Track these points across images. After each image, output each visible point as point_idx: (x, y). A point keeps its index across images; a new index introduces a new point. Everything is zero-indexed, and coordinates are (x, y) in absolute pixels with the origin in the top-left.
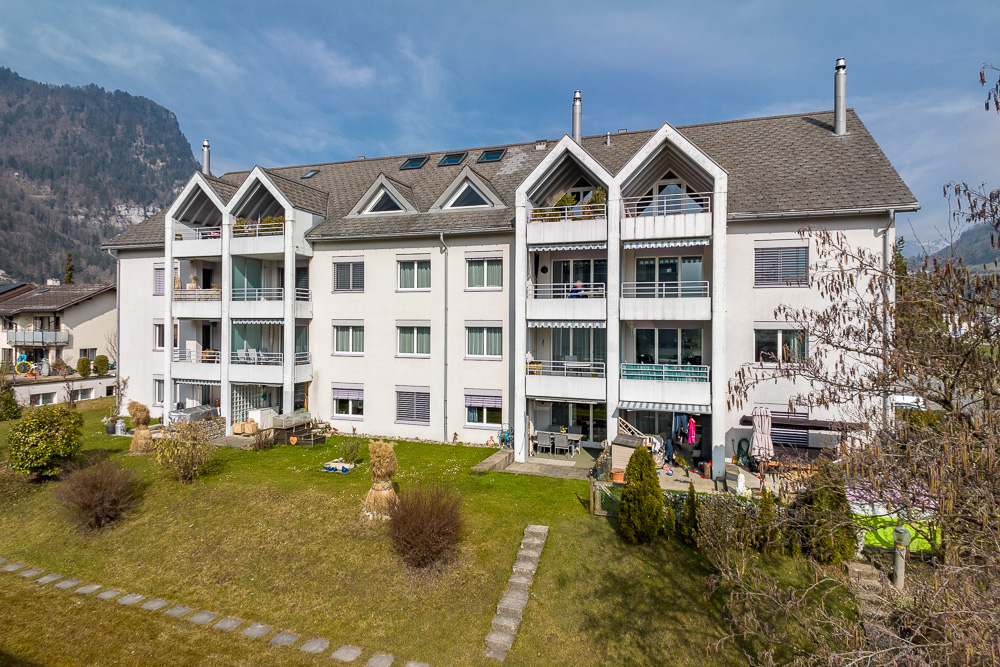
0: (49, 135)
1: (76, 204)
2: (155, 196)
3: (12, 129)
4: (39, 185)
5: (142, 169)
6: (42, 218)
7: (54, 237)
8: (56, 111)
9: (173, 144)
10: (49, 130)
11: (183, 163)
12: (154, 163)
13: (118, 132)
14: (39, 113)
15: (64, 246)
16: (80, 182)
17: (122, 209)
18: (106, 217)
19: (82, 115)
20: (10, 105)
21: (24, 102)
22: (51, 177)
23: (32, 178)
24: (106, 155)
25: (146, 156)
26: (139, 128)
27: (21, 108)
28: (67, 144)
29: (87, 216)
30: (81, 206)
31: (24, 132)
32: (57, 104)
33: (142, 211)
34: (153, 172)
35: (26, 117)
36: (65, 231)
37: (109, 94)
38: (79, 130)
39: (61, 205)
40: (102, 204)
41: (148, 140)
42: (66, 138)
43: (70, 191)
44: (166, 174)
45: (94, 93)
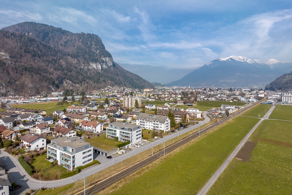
0: (74, 46)
1: (82, 64)
2: (98, 60)
3: (67, 45)
4: (74, 59)
5: (94, 53)
6: (76, 68)
7: (79, 73)
8: (75, 40)
9: (101, 46)
10: (74, 45)
11: (103, 51)
12: (97, 51)
13: (89, 44)
14: (72, 41)
15: (81, 75)
16: (82, 58)
17: (91, 64)
18: (88, 66)
19: (81, 40)
20: (65, 39)
21: (68, 38)
22: (76, 57)
23: (73, 58)
24: (86, 50)
25: (95, 50)
26: (93, 42)
27: (68, 40)
28: (78, 48)
29: (84, 66)
30: (83, 64)
31: (69, 46)
32: (75, 38)
33: (95, 64)
34: (97, 54)
35: (69, 42)
36: (80, 71)
37: (86, 35)
38: (80, 44)
39: (79, 64)
40: (87, 63)
41: (95, 45)
42: (78, 46)
43: (80, 60)
44: (100, 54)
45: (83, 34)
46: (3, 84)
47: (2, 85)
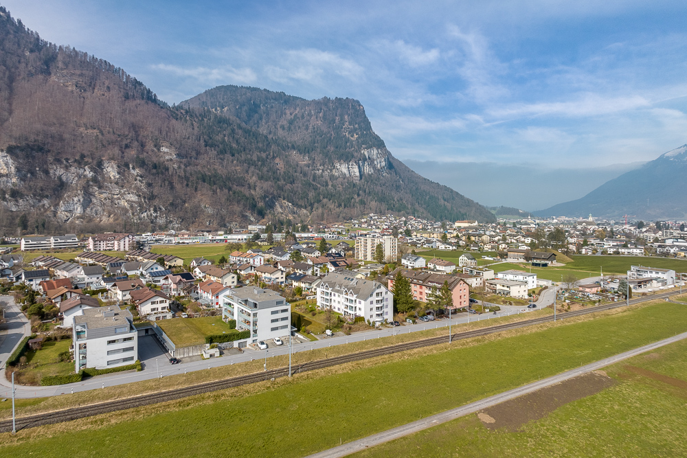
0: (307, 129)
1: (319, 165)
2: (353, 156)
3: (292, 128)
4: (304, 156)
5: (347, 140)
6: (305, 175)
7: (310, 184)
8: (310, 115)
9: (362, 124)
10: (307, 125)
11: (366, 134)
12: (352, 136)
13: (337, 121)
14: (303, 117)
15: (314, 189)
16: (320, 153)
17: (338, 165)
18: (331, 170)
19: (321, 115)
20: (291, 114)
21: (297, 112)
22: (308, 152)
23: (301, 153)
24: (331, 135)
25: (349, 133)
26: (346, 117)
27: (296, 115)
28: (314, 132)
29: (323, 170)
30: (320, 165)
31: (297, 127)
32: (310, 111)
33: (347, 165)
34: (352, 141)
35: (298, 120)
36: (314, 180)
37: (333, 101)
38: (319, 123)
39: (312, 166)
40: (329, 163)
41: (350, 124)
42: (314, 128)
43: (316, 158)
44: (358, 142)
45: (326, 101)
46: (161, 207)
47: (160, 209)
